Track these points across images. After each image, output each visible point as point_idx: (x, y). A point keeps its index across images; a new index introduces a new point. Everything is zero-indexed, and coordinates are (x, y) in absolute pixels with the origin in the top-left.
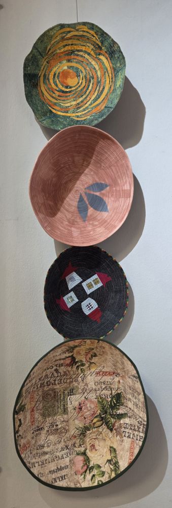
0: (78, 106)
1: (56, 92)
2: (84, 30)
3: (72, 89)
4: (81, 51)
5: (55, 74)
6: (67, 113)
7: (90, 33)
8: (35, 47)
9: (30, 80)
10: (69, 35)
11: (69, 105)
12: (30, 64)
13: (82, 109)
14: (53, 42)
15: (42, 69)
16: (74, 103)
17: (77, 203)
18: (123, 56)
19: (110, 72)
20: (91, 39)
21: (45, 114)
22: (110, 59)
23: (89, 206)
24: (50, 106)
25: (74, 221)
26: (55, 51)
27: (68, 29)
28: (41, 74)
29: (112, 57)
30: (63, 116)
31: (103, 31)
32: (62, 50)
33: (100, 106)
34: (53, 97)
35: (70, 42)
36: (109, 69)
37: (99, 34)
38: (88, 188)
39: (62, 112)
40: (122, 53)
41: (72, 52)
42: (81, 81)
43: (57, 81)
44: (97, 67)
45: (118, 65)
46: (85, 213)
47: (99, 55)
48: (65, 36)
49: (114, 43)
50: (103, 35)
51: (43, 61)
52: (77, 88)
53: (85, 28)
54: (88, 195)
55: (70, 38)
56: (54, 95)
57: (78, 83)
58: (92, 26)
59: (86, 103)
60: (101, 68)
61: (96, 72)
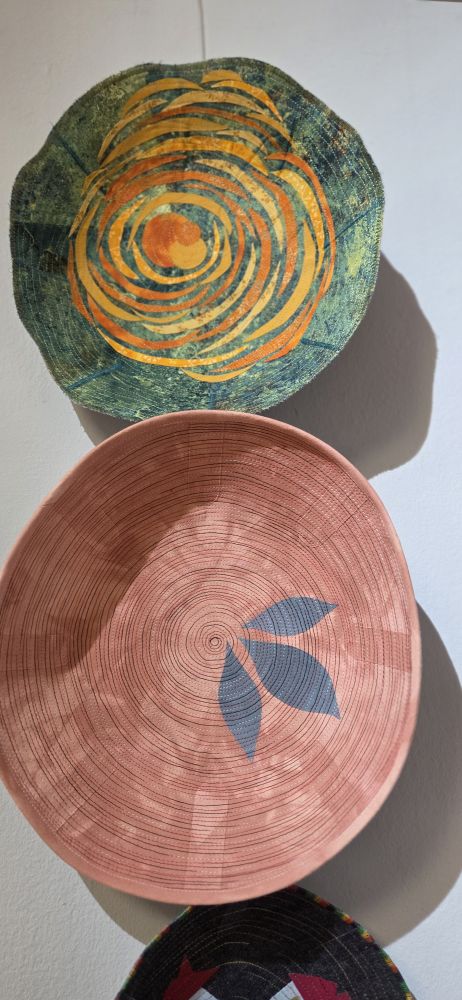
0: (206, 335)
1: (130, 287)
2: (232, 84)
3: (187, 278)
4: (219, 155)
5: (127, 231)
6: (168, 355)
7: (250, 96)
8: (56, 136)
9: (36, 247)
10: (177, 104)
11: (172, 329)
12: (38, 193)
13: (218, 344)
14: (121, 123)
15: (83, 209)
16: (192, 324)
17: (216, 687)
18: (374, 167)
19: (318, 224)
20: (253, 115)
21: (87, 362)
22: (321, 181)
23: (264, 691)
24: (108, 333)
25: (207, 757)
26: (128, 154)
27: (175, 83)
28: (80, 225)
29: (328, 173)
30: (153, 367)
31: (299, 88)
32: (154, 152)
33: (284, 335)
34: (120, 304)
35: (180, 126)
36: (315, 214)
37: (284, 96)
38: (257, 621)
39: (148, 353)
40: (368, 157)
41: (188, 159)
42: (215, 254)
43: (136, 251)
44: (272, 209)
45: (353, 200)
46: (250, 720)
47: (280, 168)
48: (167, 104)
49: (338, 124)
50: (297, 98)
51: (87, 184)
52: (203, 276)
53: (234, 80)
54: (260, 651)
55: (181, 114)
56: (122, 297)
57: (207, 259)
58: (259, 72)
59: (235, 325)
60: (285, 211)
61: (269, 225)
